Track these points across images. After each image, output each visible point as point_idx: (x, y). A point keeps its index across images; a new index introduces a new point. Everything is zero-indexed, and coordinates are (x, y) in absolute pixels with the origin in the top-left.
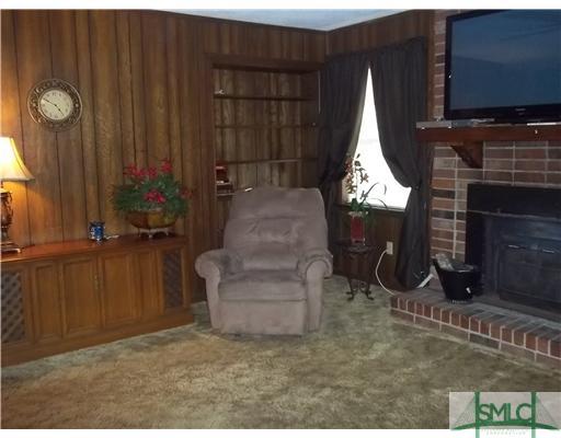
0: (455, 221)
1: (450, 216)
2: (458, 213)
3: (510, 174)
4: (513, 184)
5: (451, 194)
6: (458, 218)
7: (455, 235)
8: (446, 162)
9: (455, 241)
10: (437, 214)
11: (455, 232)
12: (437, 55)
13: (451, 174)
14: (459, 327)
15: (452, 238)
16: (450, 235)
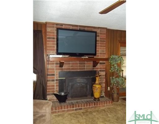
0: (55, 82)
1: (53, 81)
2: (56, 80)
3: (70, 68)
4: (71, 70)
5: (54, 75)
6: (56, 81)
7: (55, 86)
8: (51, 66)
9: (55, 87)
10: (49, 81)
11: (55, 85)
12: (47, 37)
13: (53, 69)
14: (72, 109)
15: (54, 87)
16: (54, 86)
